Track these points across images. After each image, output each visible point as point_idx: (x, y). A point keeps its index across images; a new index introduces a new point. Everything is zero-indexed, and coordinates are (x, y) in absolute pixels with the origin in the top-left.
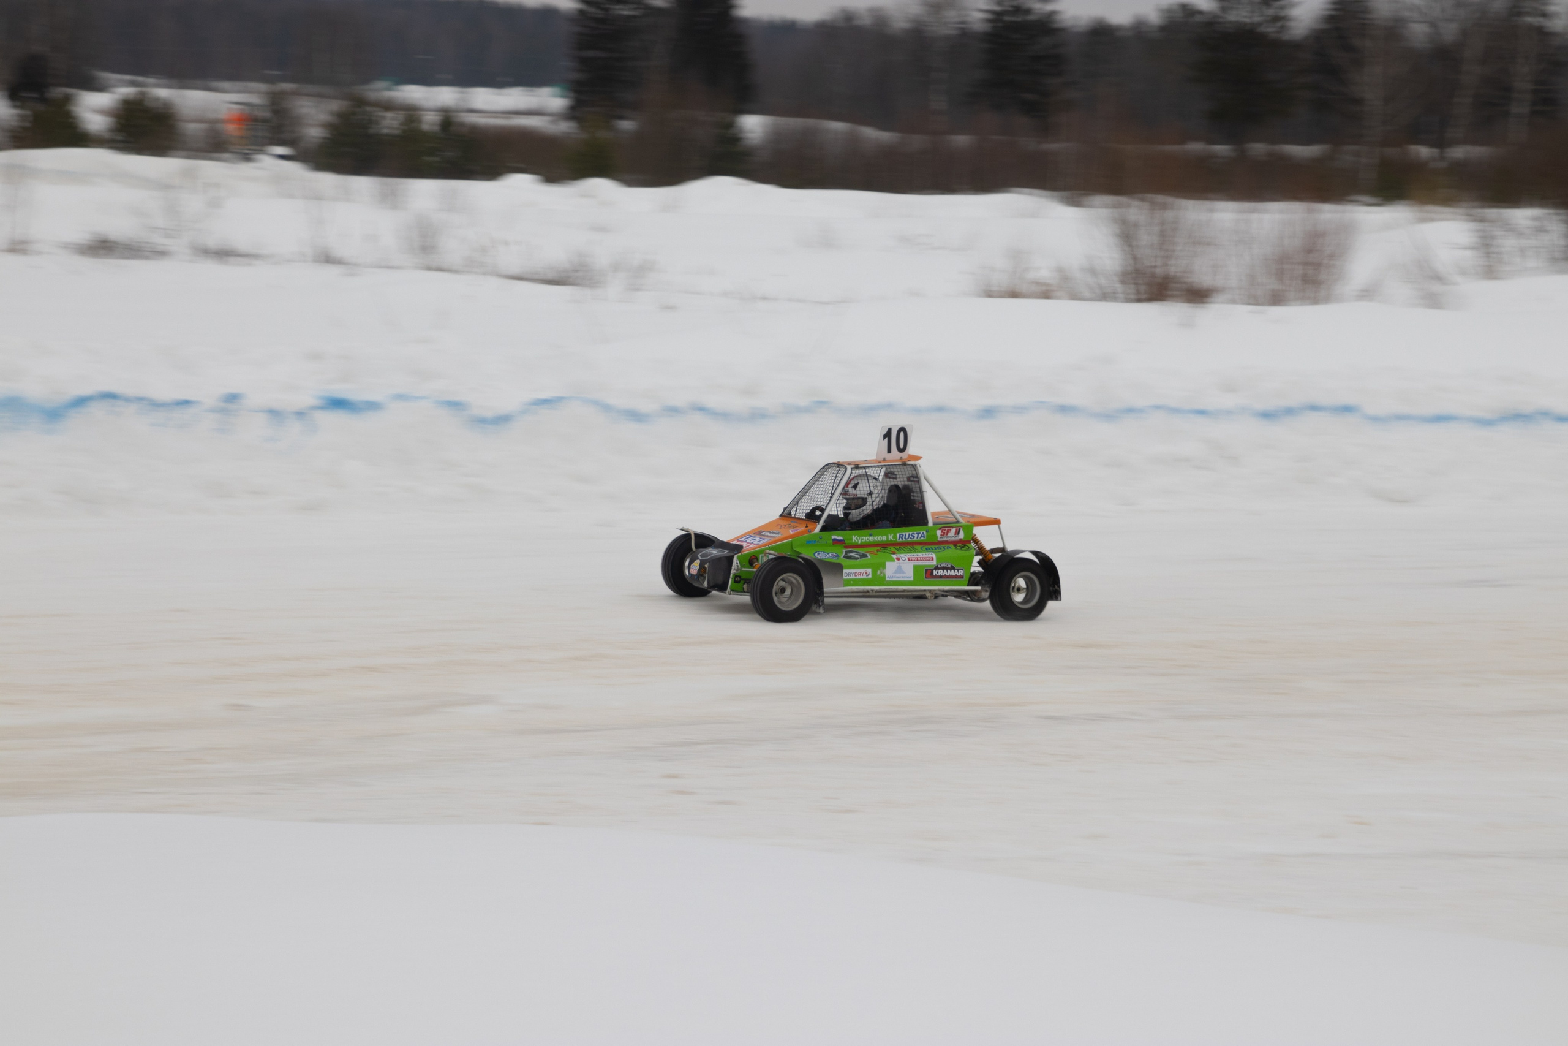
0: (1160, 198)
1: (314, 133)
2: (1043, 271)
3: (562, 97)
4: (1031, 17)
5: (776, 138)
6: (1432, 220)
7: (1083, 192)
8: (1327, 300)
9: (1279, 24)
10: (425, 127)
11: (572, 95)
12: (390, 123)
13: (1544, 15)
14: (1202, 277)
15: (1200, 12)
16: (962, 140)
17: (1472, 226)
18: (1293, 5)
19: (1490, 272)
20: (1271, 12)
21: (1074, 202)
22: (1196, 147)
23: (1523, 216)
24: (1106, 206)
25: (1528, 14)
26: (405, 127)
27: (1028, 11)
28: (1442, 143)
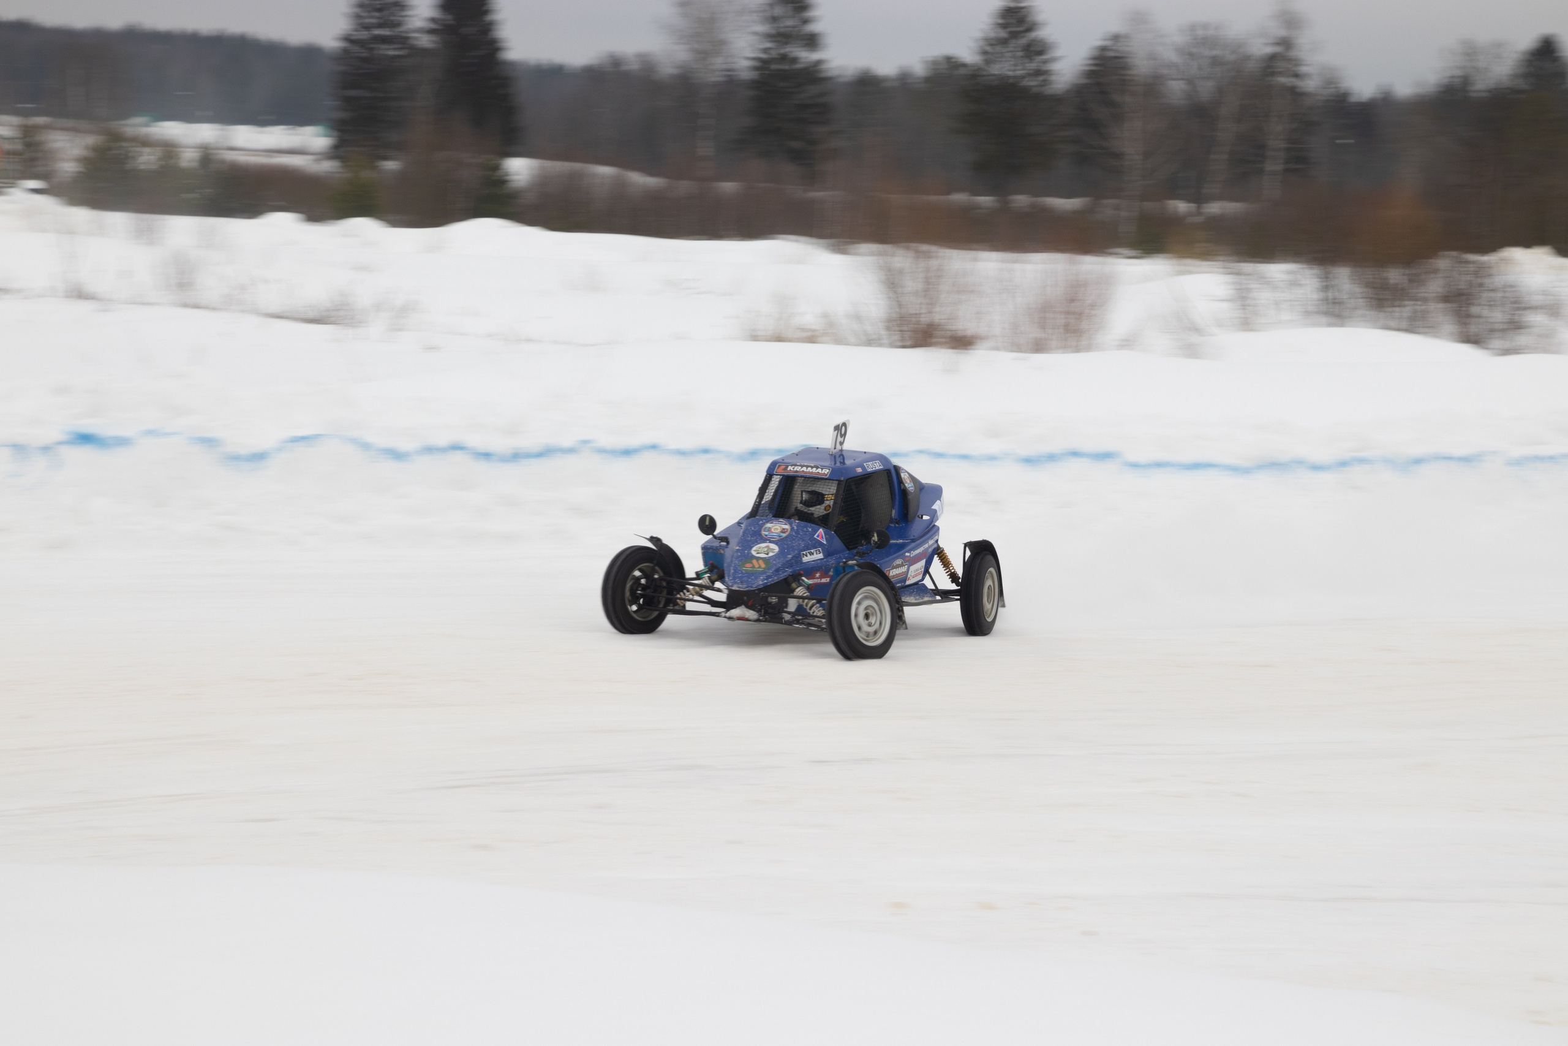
0: (925, 247)
1: (68, 167)
2: (809, 318)
3: (326, 136)
4: (798, 66)
5: (542, 183)
6: (1190, 273)
7: (849, 240)
8: (1088, 348)
9: (1041, 78)
10: (183, 164)
11: (336, 133)
12: (147, 159)
13: (1297, 76)
14: (966, 325)
15: (964, 65)
16: (729, 187)
17: (1229, 278)
18: (1054, 60)
19: (1246, 324)
20: (1033, 66)
21: (839, 250)
22: (960, 198)
23: (1278, 271)
24: (871, 254)
25: (1281, 74)
26: (163, 163)
27: (795, 60)
28: (1199, 199)
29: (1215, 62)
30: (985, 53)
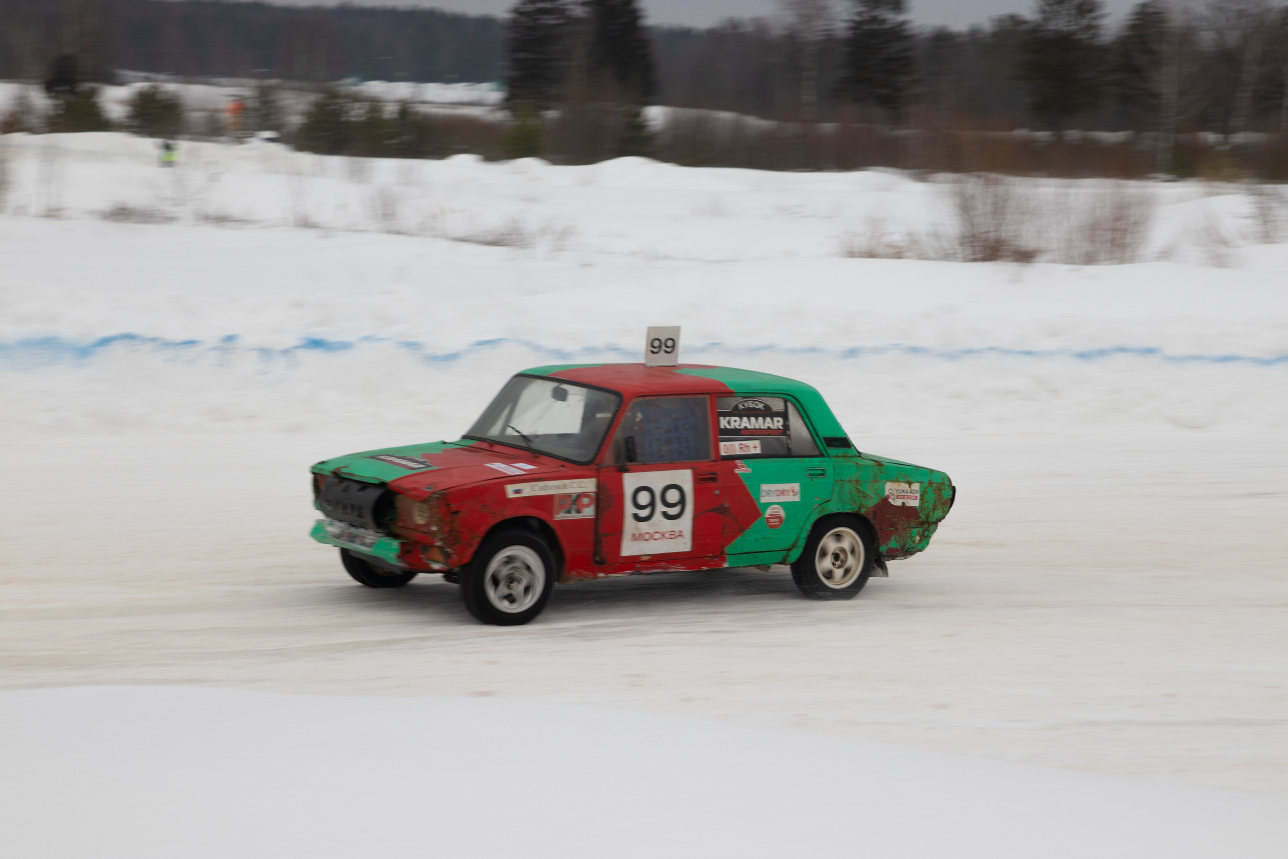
0: (993, 176)
1: (295, 120)
2: (896, 235)
3: (498, 90)
4: (887, 26)
5: (675, 126)
6: (1218, 194)
7: (929, 170)
8: (1131, 260)
9: (1091, 32)
10: (386, 116)
11: (507, 88)
12: (357, 113)
14: (1028, 241)
15: (1026, 22)
16: (828, 127)
17: (1252, 199)
18: (1103, 16)
19: (1267, 237)
20: (1084, 22)
21: (921, 178)
22: (1021, 133)
24: (948, 182)
26: (370, 115)
27: (883, 21)
28: (1226, 130)
29: (1241, 14)
30: (1043, 12)
